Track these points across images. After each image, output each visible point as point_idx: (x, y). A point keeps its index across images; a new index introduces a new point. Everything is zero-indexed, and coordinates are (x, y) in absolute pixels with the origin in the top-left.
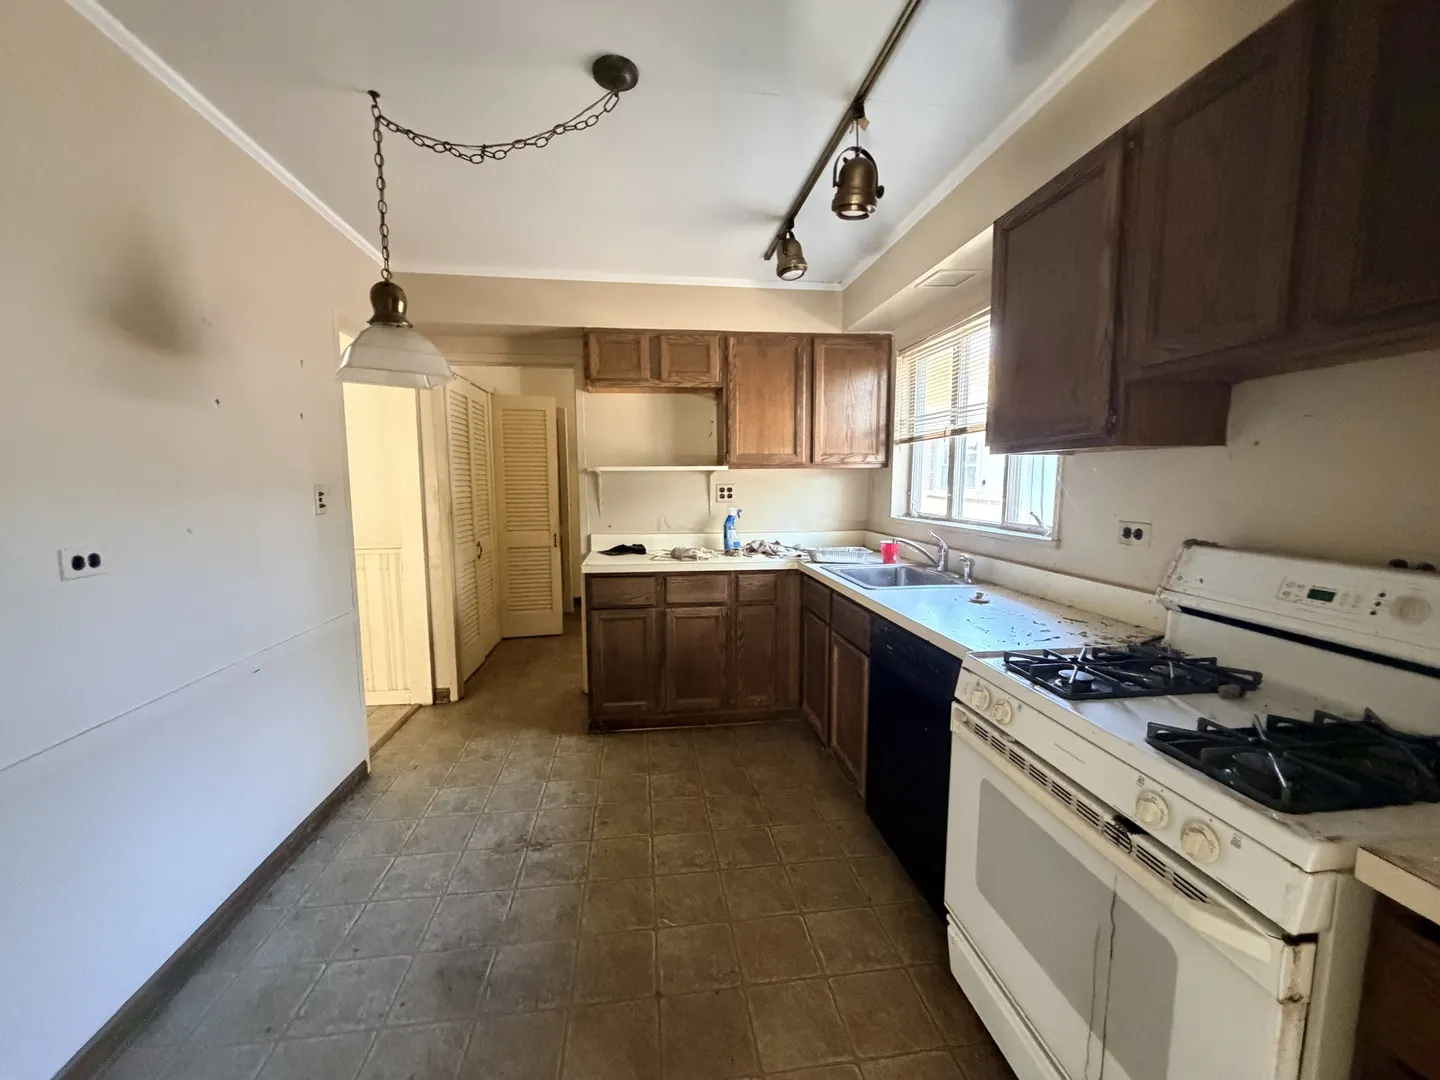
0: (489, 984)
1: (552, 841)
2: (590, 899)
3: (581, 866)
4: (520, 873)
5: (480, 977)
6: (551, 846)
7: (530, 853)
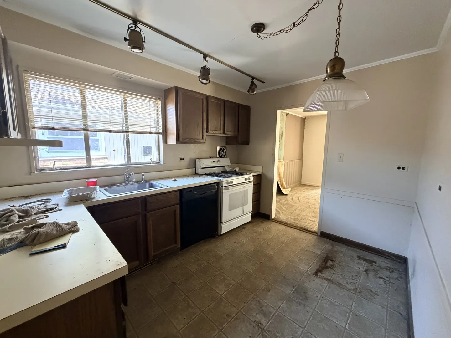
0: (294, 287)
1: (253, 323)
2: (258, 289)
3: (252, 302)
4: (273, 317)
5: (296, 290)
6: (255, 321)
7: (265, 324)
